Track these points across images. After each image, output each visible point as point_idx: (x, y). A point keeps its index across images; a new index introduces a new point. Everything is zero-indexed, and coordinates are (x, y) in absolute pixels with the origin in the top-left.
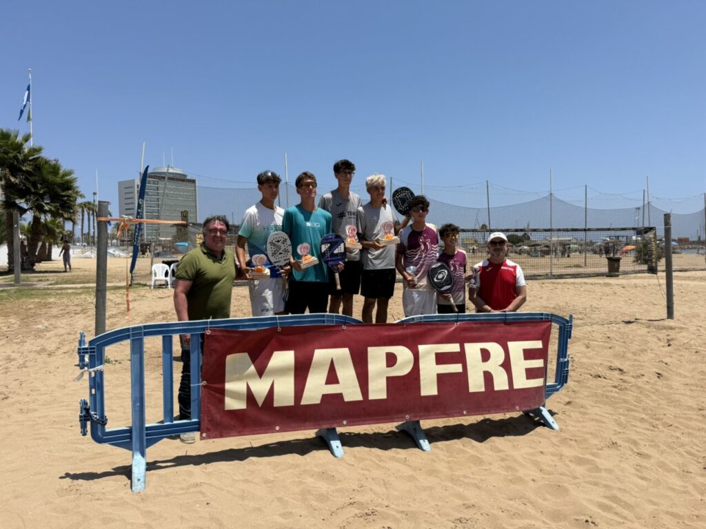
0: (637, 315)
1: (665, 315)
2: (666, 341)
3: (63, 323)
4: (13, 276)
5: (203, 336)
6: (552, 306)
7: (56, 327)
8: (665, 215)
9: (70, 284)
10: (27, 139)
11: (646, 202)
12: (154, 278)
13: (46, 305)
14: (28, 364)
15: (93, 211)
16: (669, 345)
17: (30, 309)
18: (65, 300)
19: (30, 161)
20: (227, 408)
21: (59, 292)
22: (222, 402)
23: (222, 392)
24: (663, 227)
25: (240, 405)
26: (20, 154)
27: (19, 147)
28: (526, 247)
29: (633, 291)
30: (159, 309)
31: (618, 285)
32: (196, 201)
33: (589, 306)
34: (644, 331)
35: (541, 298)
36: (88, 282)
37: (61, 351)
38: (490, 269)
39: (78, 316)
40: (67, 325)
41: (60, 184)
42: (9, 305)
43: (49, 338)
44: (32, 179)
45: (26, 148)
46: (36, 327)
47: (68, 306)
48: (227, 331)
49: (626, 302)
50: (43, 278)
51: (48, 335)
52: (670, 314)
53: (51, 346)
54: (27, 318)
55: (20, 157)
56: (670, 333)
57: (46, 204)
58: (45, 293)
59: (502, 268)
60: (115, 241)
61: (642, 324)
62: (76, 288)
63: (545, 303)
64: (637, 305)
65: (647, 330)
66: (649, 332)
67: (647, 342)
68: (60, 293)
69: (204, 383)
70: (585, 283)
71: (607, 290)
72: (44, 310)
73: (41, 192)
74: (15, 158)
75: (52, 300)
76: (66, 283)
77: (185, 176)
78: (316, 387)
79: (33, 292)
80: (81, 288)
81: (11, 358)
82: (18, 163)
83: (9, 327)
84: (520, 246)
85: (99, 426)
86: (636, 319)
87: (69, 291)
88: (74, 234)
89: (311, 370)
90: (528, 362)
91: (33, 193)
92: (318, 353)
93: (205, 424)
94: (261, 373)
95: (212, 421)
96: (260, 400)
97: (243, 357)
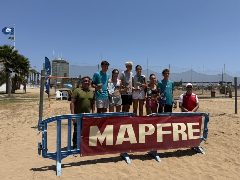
0: (224, 112)
1: (234, 113)
2: (236, 122)
3: (26, 112)
4: (8, 94)
5: (82, 119)
7: (24, 113)
8: (235, 78)
9: (27, 98)
10: (13, 48)
11: (224, 73)
12: (56, 96)
13: (20, 105)
14: (15, 126)
15: (34, 72)
16: (238, 123)
17: (14, 106)
18: (26, 103)
19: (15, 55)
20: (90, 145)
22: (88, 143)
23: (88, 139)
24: (234, 82)
25: (94, 144)
27: (11, 51)
28: (181, 87)
29: (221, 103)
30: (59, 107)
31: (215, 101)
32: (69, 70)
33: (207, 109)
34: (228, 118)
36: (33, 97)
37: (26, 122)
38: (187, 96)
39: (31, 109)
40: (28, 112)
41: (24, 63)
42: (7, 105)
44: (15, 62)
45: (13, 51)
47: (27, 105)
48: (91, 118)
49: (219, 107)
50: (18, 96)
51: (21, 116)
52: (236, 112)
53: (23, 120)
54: (14, 110)
55: (11, 54)
56: (237, 119)
57: (19, 70)
58: (19, 101)
61: (227, 115)
62: (30, 99)
64: (223, 109)
65: (229, 118)
67: (230, 122)
68: (25, 101)
69: (82, 136)
70: (204, 100)
71: (212, 103)
72: (19, 107)
73: (18, 66)
74: (9, 54)
75: (22, 103)
76: (26, 97)
77: (66, 61)
78: (121, 138)
79: (15, 100)
80: (31, 99)
81: (9, 124)
82: (10, 56)
83: (8, 113)
84: (179, 87)
85: (45, 152)
86: (224, 114)
87: (28, 100)
88: (27, 81)
89: (119, 132)
90: (194, 130)
91: (15, 66)
92: (122, 126)
93: (82, 151)
94: (102, 133)
95: (84, 150)
96: (101, 143)
97: (96, 127)
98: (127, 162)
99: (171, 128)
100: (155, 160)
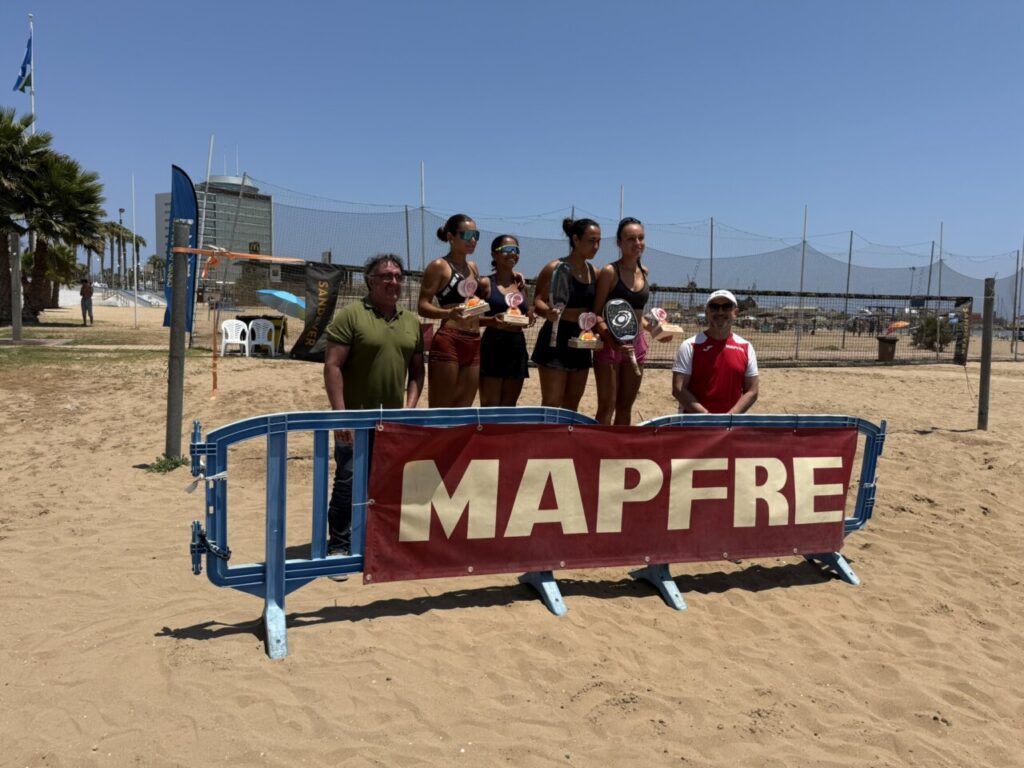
0: (933, 421)
1: (974, 424)
2: (983, 462)
3: (98, 402)
4: (10, 328)
6: (808, 404)
7: (91, 409)
8: (986, 280)
9: (96, 344)
10: (27, 122)
11: (936, 260)
12: (224, 341)
13: (70, 374)
14: (64, 462)
15: (119, 236)
16: (990, 468)
17: (46, 379)
18: (96, 368)
19: (33, 156)
20: (401, 539)
21: (85, 355)
22: (395, 529)
23: (397, 514)
24: (983, 297)
25: (421, 535)
26: (17, 145)
27: (15, 135)
28: (752, 318)
29: (917, 387)
30: (239, 387)
31: (894, 378)
32: (271, 228)
33: (861, 406)
34: (948, 446)
35: (790, 392)
36: (124, 343)
37: (107, 445)
38: (709, 347)
39: (119, 393)
40: (108, 405)
41: (79, 193)
42: (14, 373)
43: (86, 424)
44: (35, 184)
45: (27, 136)
46: (62, 407)
47: (101, 377)
48: (408, 428)
49: (912, 403)
50: (54, 334)
51: (83, 419)
52: (982, 422)
53: (94, 438)
54: (46, 394)
55: (18, 149)
56: (987, 451)
57: (57, 222)
58: (63, 356)
59: (728, 346)
60: (149, 283)
61: (943, 435)
62: (108, 351)
63: (797, 400)
64: (929, 408)
65: (952, 445)
66: (956, 448)
67: (957, 463)
68: (88, 358)
69: (371, 501)
70: (847, 373)
71: (880, 383)
72: (67, 382)
73: (49, 204)
74: (10, 150)
75: (77, 367)
76: (90, 341)
77: (257, 190)
78: (526, 515)
79: (46, 354)
80: (116, 351)
81: (37, 451)
82: (14, 158)
83: (20, 406)
84: (744, 315)
85: (219, 561)
86: (933, 428)
87: (100, 355)
89: (521, 488)
90: (820, 487)
91: (36, 206)
92: (533, 465)
93: (370, 562)
94: (451, 490)
95: (380, 557)
96: (449, 528)
97: (428, 467)
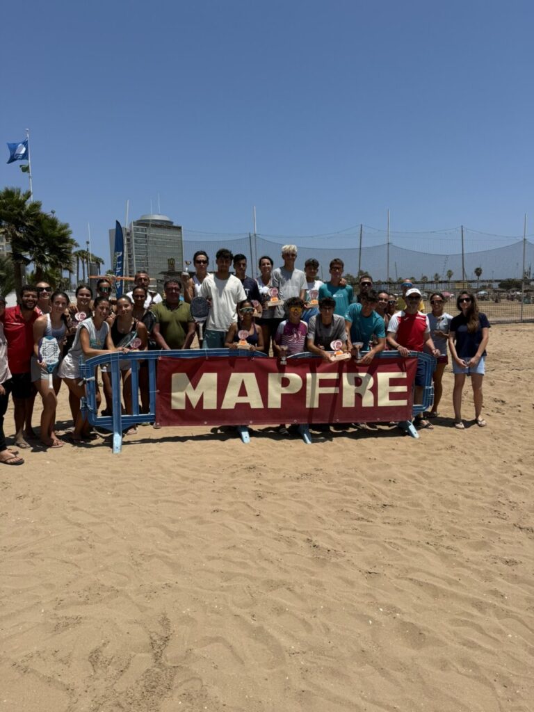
5: (156, 360)
20: (172, 408)
22: (169, 404)
23: (170, 397)
25: (182, 406)
38: (407, 318)
48: (173, 358)
69: (158, 391)
78: (231, 399)
85: (93, 415)
88: (70, 282)
89: (228, 386)
90: (392, 387)
92: (234, 375)
93: (159, 417)
94: (195, 386)
95: (163, 415)
96: (194, 404)
97: (184, 376)
98: (243, 441)
99: (338, 383)
100: (302, 440)
